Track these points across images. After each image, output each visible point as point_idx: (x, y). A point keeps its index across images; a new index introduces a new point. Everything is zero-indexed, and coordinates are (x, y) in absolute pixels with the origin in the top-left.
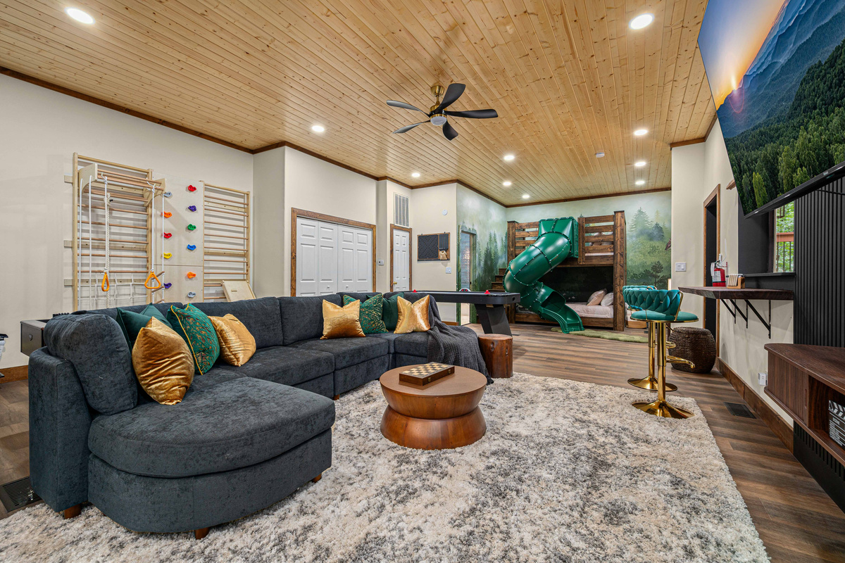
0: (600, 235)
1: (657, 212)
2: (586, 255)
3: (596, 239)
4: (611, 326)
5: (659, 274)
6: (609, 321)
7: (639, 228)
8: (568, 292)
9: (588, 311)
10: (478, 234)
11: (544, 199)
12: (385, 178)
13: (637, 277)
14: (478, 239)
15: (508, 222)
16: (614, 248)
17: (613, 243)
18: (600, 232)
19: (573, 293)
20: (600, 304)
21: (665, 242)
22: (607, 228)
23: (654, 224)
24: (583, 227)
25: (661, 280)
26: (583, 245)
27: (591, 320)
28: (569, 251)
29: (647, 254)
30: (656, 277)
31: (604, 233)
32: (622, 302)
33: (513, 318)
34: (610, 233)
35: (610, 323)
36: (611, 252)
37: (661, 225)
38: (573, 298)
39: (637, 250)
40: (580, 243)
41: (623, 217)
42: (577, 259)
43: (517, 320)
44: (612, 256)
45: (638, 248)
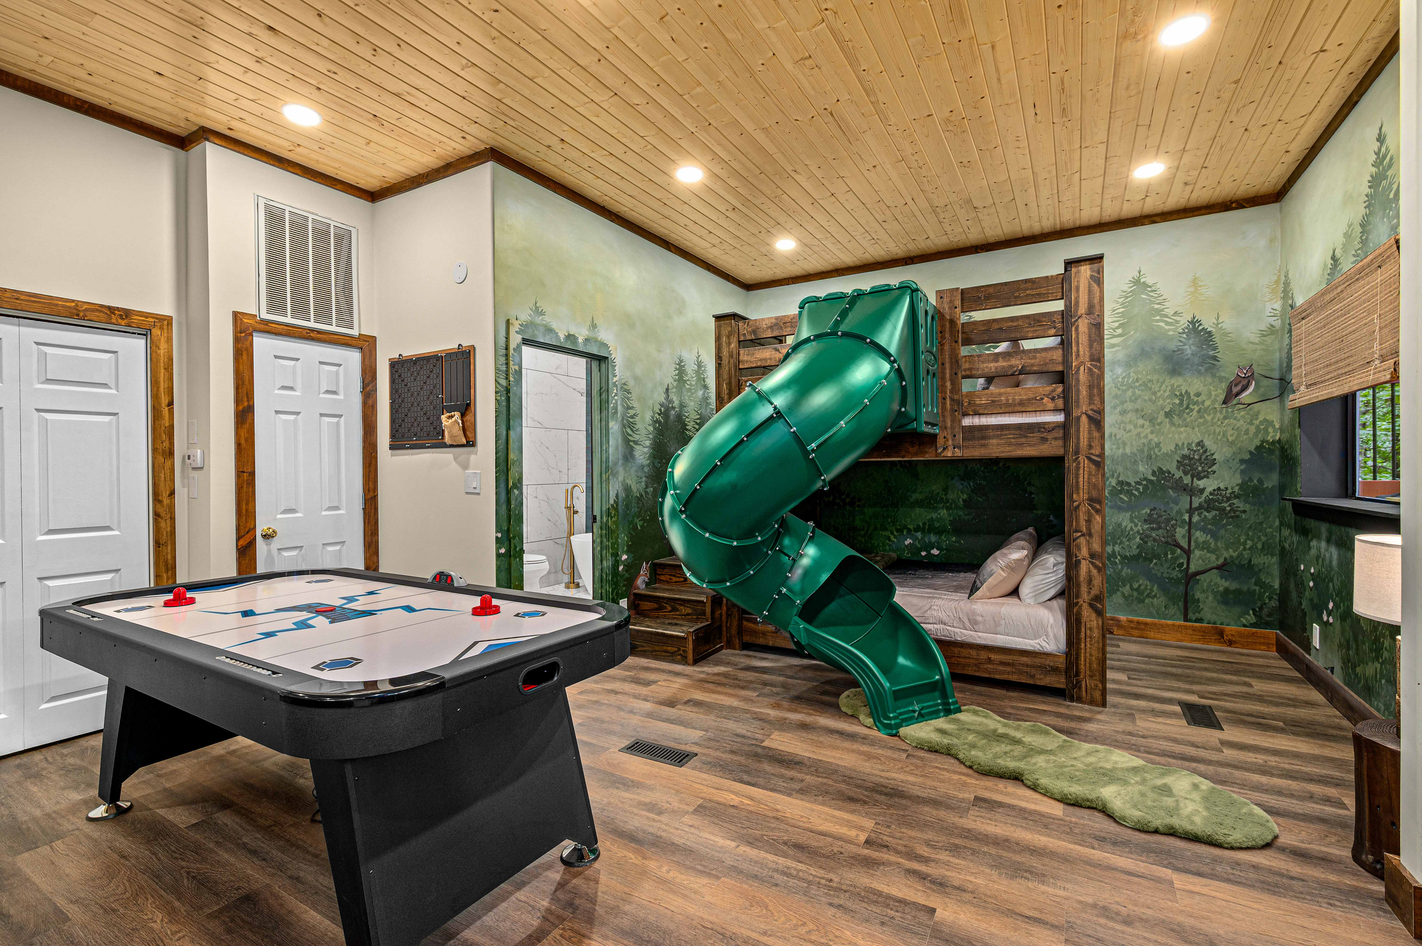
0: (1016, 351)
1: (1195, 282)
2: (967, 422)
3: (1002, 363)
4: (1059, 682)
5: (1201, 483)
6: (1048, 662)
7: (1136, 335)
8: (919, 535)
9: (974, 623)
10: (618, 356)
11: (848, 259)
12: (205, 133)
13: (1129, 493)
14: (620, 372)
15: (718, 318)
16: (1066, 396)
17: (1061, 377)
18: (1015, 341)
19: (933, 538)
20: (1015, 592)
21: (1221, 379)
22: (1038, 325)
23: (1184, 321)
24: (953, 322)
25: (1208, 501)
26: (956, 388)
27: (984, 655)
28: (896, 407)
29: (1161, 417)
30: (1192, 491)
31: (1027, 345)
32: (1098, 598)
33: (734, 631)
34: (1050, 342)
35: (1055, 670)
36: (1056, 410)
37: (1208, 323)
38: (935, 552)
39: (1129, 406)
40: (943, 378)
41: (1098, 280)
42: (935, 436)
43: (747, 639)
44: (1056, 426)
45: (1134, 400)
